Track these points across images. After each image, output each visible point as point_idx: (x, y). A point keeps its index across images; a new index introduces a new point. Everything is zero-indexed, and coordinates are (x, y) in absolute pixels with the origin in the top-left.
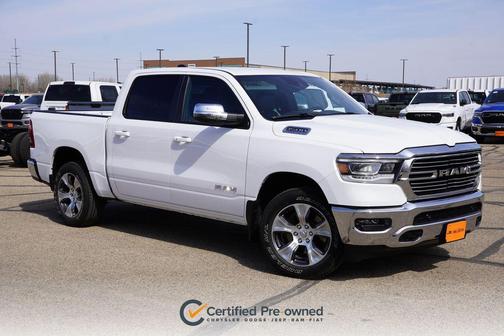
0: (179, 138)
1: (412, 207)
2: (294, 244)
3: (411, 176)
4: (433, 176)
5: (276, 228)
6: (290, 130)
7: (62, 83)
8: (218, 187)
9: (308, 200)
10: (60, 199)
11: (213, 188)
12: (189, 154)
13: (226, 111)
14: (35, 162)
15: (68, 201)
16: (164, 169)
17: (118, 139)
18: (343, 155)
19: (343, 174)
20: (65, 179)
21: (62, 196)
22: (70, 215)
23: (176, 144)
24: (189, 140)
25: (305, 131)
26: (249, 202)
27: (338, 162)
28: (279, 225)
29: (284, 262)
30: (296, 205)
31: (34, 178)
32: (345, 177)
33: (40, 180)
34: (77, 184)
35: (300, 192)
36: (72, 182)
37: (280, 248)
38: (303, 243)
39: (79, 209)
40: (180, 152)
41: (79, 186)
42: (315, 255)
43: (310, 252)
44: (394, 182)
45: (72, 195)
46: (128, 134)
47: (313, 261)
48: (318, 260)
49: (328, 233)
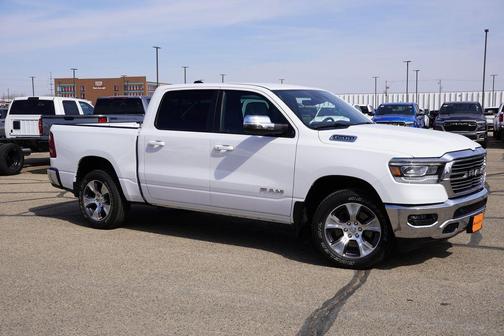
0: (220, 146)
1: (452, 203)
2: (345, 240)
3: (451, 177)
4: (465, 177)
5: (329, 225)
6: (336, 138)
7: (26, 98)
8: (263, 189)
9: (359, 199)
10: (85, 205)
11: (258, 190)
12: (230, 162)
13: (272, 121)
14: (57, 171)
15: (93, 206)
16: (204, 175)
17: (151, 148)
18: (395, 160)
19: (395, 176)
20: (91, 186)
21: (87, 202)
22: (96, 218)
23: (216, 152)
24: (231, 148)
25: (352, 139)
26: (297, 203)
27: (390, 166)
28: (332, 222)
29: (336, 255)
30: (348, 205)
31: (54, 185)
32: (398, 179)
33: (61, 187)
34: (105, 190)
35: (352, 193)
36: (99, 188)
37: (333, 243)
38: (353, 238)
39: (107, 213)
40: (222, 158)
41: (107, 191)
42: (366, 248)
43: (360, 245)
44: (438, 182)
45: (98, 201)
46: (162, 143)
47: (364, 253)
48: (369, 252)
49: (378, 228)
